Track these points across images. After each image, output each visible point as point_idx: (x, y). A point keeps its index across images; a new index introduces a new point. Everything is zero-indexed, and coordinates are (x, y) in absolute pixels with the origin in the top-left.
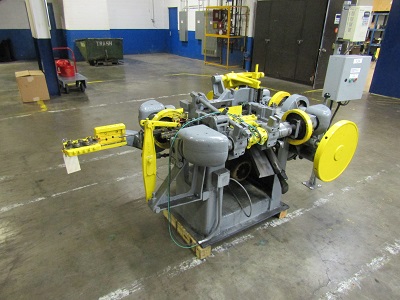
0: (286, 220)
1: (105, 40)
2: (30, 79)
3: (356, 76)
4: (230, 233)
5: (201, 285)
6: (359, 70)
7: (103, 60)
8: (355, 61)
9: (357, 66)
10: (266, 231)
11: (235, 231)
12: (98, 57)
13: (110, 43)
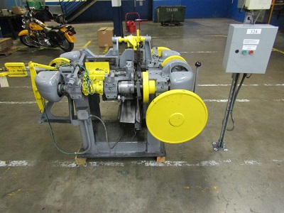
0: (161, 165)
1: (173, 8)
2: (104, 33)
3: (254, 48)
4: (103, 156)
5: (60, 179)
6: (257, 41)
7: (169, 22)
8: (249, 32)
9: (253, 36)
10: (137, 166)
11: (107, 155)
12: (166, 20)
13: (176, 10)
